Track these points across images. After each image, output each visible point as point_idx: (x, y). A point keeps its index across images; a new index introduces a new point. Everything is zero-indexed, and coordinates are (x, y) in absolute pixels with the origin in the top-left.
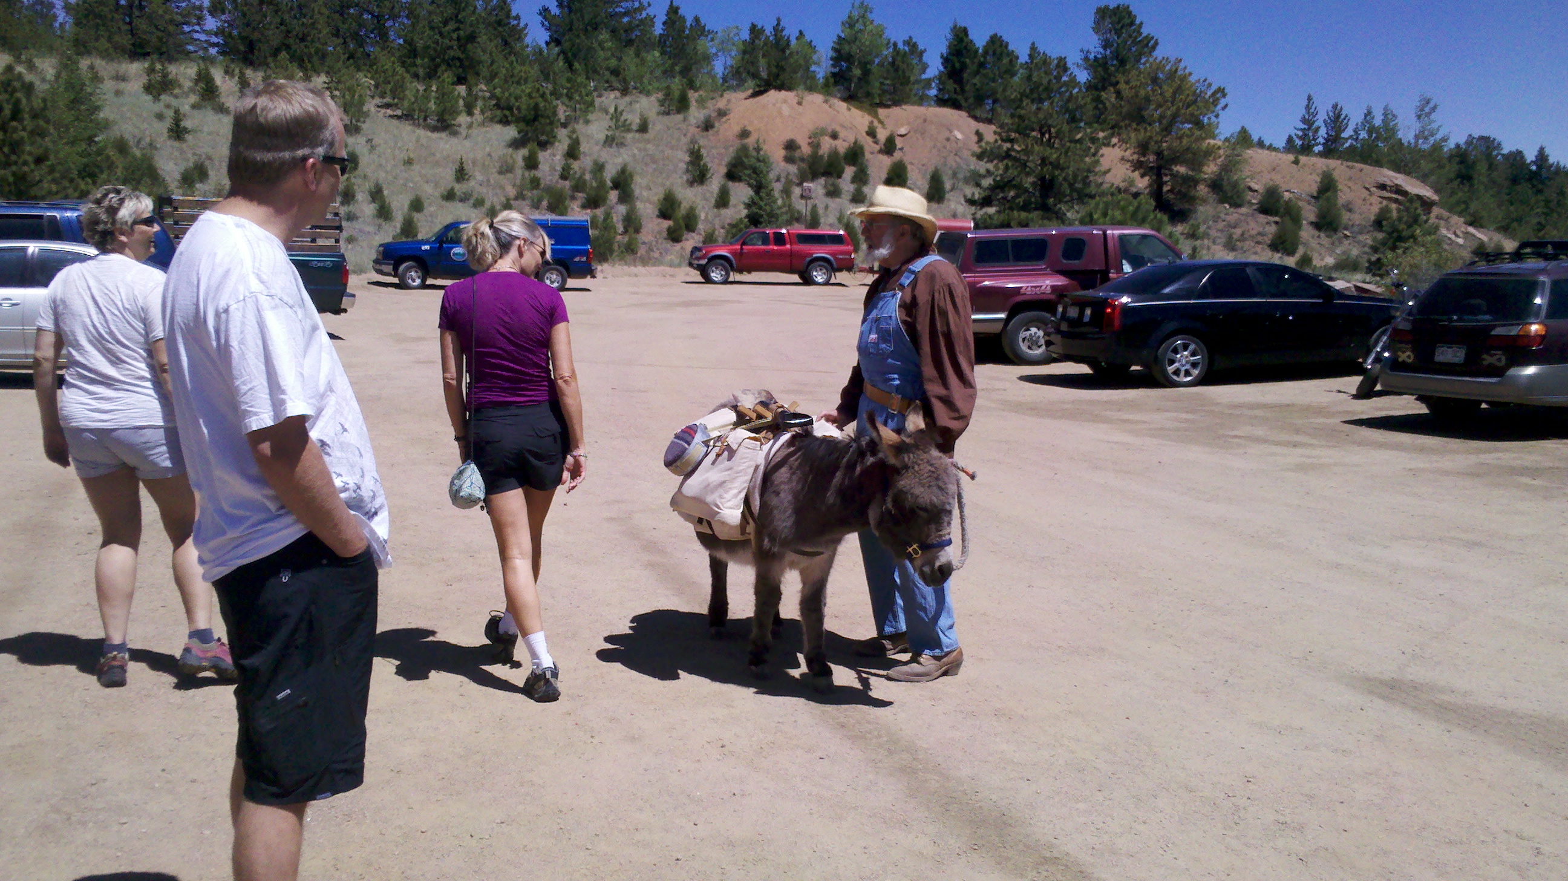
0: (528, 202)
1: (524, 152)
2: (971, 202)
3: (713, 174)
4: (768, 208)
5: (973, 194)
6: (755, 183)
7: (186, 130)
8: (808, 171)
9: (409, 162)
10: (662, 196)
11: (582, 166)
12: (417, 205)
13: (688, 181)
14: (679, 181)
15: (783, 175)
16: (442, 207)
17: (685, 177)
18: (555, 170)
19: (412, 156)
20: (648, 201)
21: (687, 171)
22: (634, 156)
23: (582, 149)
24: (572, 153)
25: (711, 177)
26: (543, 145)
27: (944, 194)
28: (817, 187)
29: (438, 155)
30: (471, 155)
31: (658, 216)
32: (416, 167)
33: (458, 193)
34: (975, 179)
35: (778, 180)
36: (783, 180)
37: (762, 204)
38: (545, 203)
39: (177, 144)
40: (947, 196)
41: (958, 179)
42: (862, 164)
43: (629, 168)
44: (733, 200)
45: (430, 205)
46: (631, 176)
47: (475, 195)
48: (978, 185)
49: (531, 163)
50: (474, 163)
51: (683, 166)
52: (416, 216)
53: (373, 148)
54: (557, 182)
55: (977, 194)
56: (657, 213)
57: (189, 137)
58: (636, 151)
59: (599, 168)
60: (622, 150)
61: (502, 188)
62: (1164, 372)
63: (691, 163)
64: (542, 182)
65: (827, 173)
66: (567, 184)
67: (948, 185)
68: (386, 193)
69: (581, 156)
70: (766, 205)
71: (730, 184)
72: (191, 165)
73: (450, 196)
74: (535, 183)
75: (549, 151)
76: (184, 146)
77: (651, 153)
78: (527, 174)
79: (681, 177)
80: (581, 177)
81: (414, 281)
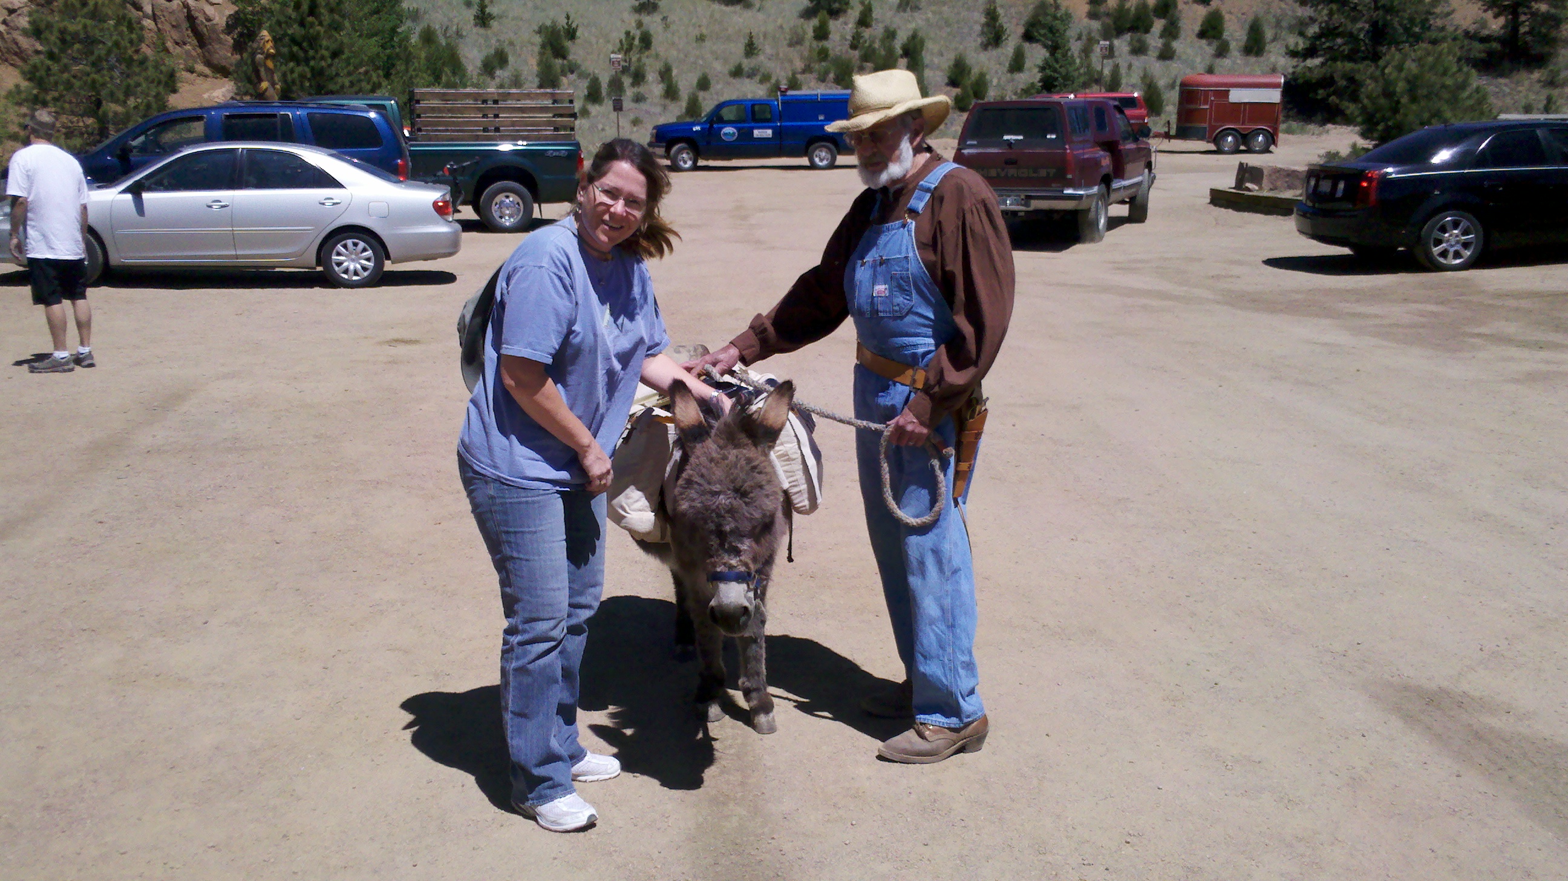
0: (815, 75)
1: (815, 22)
2: (1293, 54)
3: (1009, 36)
4: (1063, 71)
5: (1297, 44)
6: (1050, 43)
7: (491, 17)
8: (1113, 27)
9: (701, 39)
10: (952, 63)
11: (873, 33)
12: (704, 84)
13: (982, 43)
14: (973, 44)
15: (1085, 33)
16: (729, 84)
17: (979, 40)
18: (846, 40)
19: (704, 31)
20: (938, 68)
21: (983, 33)
22: (928, 20)
23: (874, 15)
24: (864, 21)
25: (1006, 39)
26: (834, 14)
27: (1265, 44)
28: (1122, 45)
29: (730, 30)
30: (763, 29)
31: (948, 85)
32: (708, 44)
33: (746, 69)
34: (1300, 28)
35: (1079, 38)
36: (1084, 37)
37: (1057, 66)
38: (832, 76)
39: (482, 31)
40: (1267, 47)
41: (1281, 27)
42: (1173, 16)
43: (920, 34)
44: (1028, 64)
45: (718, 82)
46: (922, 42)
47: (762, 70)
48: (1301, 34)
49: (822, 34)
50: (765, 36)
51: (978, 28)
52: (701, 95)
53: (667, 27)
54: (847, 52)
55: (1302, 45)
56: (946, 81)
57: (494, 24)
58: (930, 15)
59: (890, 34)
60: (916, 14)
61: (791, 61)
62: (1428, 255)
63: (987, 25)
64: (831, 52)
65: (1133, 29)
66: (856, 54)
67: (1269, 34)
68: (674, 72)
69: (873, 24)
70: (1061, 67)
71: (1027, 45)
72: (493, 52)
73: (737, 72)
74: (823, 54)
75: (841, 20)
76: (489, 32)
77: (945, 16)
78: (815, 44)
79: (975, 41)
80: (870, 46)
81: (685, 162)
